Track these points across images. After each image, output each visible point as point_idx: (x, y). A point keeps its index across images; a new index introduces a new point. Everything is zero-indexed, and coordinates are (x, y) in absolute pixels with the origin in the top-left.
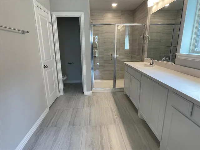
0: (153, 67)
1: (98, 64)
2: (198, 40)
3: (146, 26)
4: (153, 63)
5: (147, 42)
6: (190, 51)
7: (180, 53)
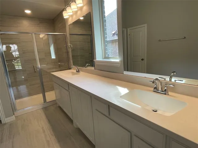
0: (79, 74)
1: (23, 77)
2: (107, 48)
3: (67, 35)
4: (78, 70)
5: (71, 51)
6: (103, 58)
7: (97, 60)
